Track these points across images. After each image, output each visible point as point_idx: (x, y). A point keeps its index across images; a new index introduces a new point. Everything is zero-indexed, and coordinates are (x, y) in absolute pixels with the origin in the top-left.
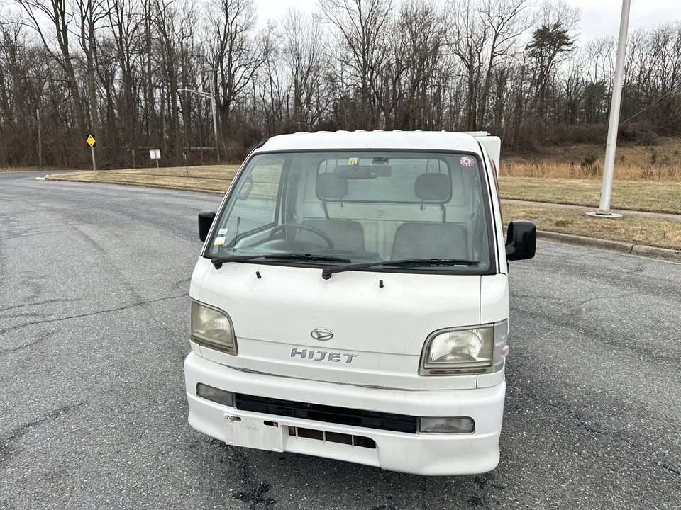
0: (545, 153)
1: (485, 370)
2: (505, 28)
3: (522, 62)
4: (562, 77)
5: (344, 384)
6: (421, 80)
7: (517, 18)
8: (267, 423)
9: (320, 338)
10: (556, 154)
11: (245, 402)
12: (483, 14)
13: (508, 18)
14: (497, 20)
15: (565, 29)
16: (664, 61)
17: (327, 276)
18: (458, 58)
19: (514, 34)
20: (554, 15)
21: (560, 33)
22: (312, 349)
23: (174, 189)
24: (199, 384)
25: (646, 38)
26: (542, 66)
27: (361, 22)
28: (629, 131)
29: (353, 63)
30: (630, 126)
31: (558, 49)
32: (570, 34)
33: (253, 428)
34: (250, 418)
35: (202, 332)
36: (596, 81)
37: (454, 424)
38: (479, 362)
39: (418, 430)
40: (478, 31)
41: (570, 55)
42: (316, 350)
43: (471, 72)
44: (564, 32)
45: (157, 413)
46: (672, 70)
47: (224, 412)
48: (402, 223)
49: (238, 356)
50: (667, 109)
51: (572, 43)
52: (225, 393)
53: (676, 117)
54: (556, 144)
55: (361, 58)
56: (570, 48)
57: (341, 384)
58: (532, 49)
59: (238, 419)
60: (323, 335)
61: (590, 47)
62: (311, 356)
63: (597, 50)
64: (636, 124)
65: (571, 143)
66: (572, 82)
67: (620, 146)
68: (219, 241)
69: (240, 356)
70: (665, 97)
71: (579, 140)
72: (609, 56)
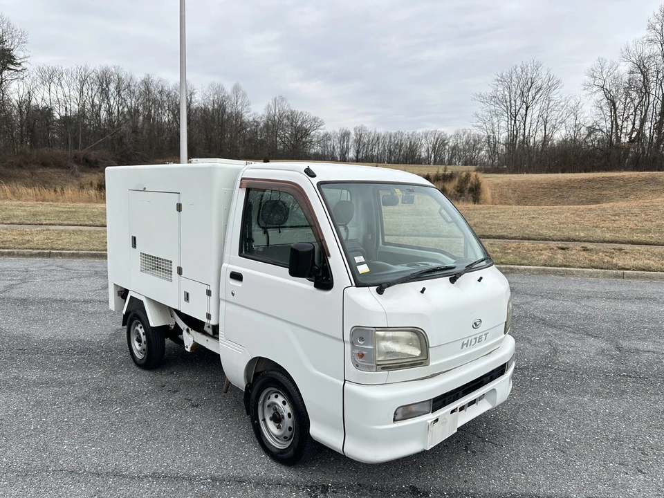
0: (11, 176)
4: (12, 97)
5: (479, 358)
8: (452, 412)
9: (477, 326)
10: (22, 178)
15: (11, 47)
21: (5, 50)
24: (398, 408)
25: (91, 76)
28: (92, 159)
30: (92, 153)
31: (5, 68)
32: (17, 54)
33: (445, 422)
34: (444, 414)
36: (42, 105)
39: (506, 371)
41: (22, 76)
44: (10, 50)
46: (117, 108)
50: (120, 140)
51: (20, 64)
53: (129, 149)
54: (20, 166)
56: (19, 69)
59: (437, 420)
60: (478, 323)
61: (40, 70)
62: (471, 344)
63: (50, 77)
64: (97, 153)
65: (36, 166)
66: (25, 104)
67: (86, 172)
68: (363, 269)
69: (432, 364)
70: (118, 131)
71: (45, 165)
72: (61, 85)
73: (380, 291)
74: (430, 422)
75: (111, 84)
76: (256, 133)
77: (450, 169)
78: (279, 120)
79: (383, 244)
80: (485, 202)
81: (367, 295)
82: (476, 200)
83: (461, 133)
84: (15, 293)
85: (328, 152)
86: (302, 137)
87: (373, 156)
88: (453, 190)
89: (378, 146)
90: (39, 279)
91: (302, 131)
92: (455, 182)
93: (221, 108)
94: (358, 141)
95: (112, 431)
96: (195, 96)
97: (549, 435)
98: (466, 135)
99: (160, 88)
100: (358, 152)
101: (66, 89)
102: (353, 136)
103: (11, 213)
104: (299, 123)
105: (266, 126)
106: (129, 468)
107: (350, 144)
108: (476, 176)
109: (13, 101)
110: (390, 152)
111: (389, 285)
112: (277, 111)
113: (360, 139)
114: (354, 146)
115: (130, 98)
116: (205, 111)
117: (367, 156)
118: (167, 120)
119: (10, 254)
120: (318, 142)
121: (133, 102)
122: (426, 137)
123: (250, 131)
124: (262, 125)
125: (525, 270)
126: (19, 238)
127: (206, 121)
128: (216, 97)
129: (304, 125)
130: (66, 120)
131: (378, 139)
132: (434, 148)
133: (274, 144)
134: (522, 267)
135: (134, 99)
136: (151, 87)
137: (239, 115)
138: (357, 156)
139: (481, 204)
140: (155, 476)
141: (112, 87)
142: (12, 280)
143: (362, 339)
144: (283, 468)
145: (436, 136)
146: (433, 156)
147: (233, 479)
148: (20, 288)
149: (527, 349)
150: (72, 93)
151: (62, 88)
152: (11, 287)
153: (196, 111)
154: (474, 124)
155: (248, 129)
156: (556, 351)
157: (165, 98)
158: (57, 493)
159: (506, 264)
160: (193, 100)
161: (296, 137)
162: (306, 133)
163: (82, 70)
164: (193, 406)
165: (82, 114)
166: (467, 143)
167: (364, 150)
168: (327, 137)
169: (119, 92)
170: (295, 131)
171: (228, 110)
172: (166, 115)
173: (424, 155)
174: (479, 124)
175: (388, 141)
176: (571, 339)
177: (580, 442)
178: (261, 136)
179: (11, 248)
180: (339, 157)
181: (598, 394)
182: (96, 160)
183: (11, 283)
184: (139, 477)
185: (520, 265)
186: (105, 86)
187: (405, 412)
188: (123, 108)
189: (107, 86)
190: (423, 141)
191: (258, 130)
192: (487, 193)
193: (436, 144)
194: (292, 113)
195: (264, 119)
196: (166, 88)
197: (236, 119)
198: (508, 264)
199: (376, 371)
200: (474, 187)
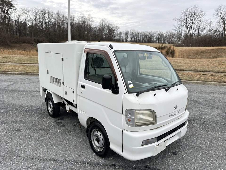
0: (13, 46)
8: (164, 141)
10: (17, 47)
11: (159, 138)
21: (9, 2)
24: (143, 141)
25: (39, 11)
26: (4, 13)
28: (40, 40)
30: (40, 38)
31: (10, 8)
32: (14, 3)
36: (23, 21)
39: (185, 124)
41: (16, 11)
44: (11, 2)
47: (154, 146)
51: (15, 7)
54: (16, 43)
56: (15, 8)
57: (175, 120)
60: (176, 107)
61: (22, 10)
62: (173, 115)
63: (25, 11)
64: (42, 38)
65: (22, 43)
66: (17, 21)
68: (131, 86)
69: (157, 123)
70: (48, 31)
71: (24, 42)
72: (29, 14)
73: (138, 95)
74: (156, 146)
75: (46, 14)
76: (96, 31)
77: (164, 45)
78: (104, 27)
79: (139, 74)
80: (176, 57)
81: (132, 97)
82: (173, 56)
83: (168, 32)
84: (10, 88)
85: (121, 38)
86: (112, 33)
87: (137, 40)
88: (165, 53)
89: (139, 36)
90: (19, 83)
91: (112, 31)
92: (166, 50)
93: (84, 22)
94: (132, 35)
95: (39, 141)
96: (75, 18)
97: (200, 148)
98: (170, 33)
99: (63, 15)
100: (131, 39)
101: (31, 16)
102: (130, 33)
103: (12, 59)
104: (111, 28)
105: (100, 29)
106: (44, 156)
107: (129, 35)
108: (173, 48)
109: (13, 20)
110: (143, 39)
111: (141, 93)
112: (103, 24)
113: (132, 34)
114: (130, 36)
115: (53, 19)
116: (78, 24)
117: (134, 40)
118: (65, 27)
119: (11, 74)
120: (118, 35)
122: (156, 33)
123: (94, 31)
124: (98, 29)
125: (190, 82)
126: (14, 68)
127: (78, 27)
128: (82, 19)
129: (113, 29)
130: (31, 27)
131: (139, 34)
132: (158, 37)
133: (102, 36)
134: (189, 81)
135: (54, 20)
136: (60, 15)
137: (90, 25)
138: (131, 40)
139: (174, 58)
140: (53, 160)
141: (46, 15)
142: (10, 83)
143: (130, 114)
144: (100, 158)
145: (159, 33)
146: (158, 40)
147: (81, 162)
148: (12, 86)
149: (191, 113)
150: (33, 17)
151: (29, 15)
152: (10, 85)
153: (75, 24)
154: (173, 29)
155: (93, 30)
156: (202, 114)
157: (65, 19)
158: (17, 165)
159: (183, 80)
160: (74, 20)
161: (110, 33)
162: (113, 31)
163: (36, 9)
164: (69, 132)
165: (36, 25)
166: (170, 36)
167: (133, 38)
168: (121, 33)
169: (49, 17)
170: (109, 31)
171: (86, 23)
172: (65, 25)
173: (155, 40)
174: (175, 29)
175: (142, 35)
176: (207, 109)
177: (212, 151)
178: (98, 33)
179: (11, 72)
180: (125, 40)
181: (218, 131)
182: (41, 41)
183: (10, 84)
184: (47, 160)
185: (189, 80)
186: (44, 15)
187: (147, 142)
188: (50, 22)
189: (45, 15)
190: (155, 35)
191: (97, 30)
192: (177, 54)
193: (159, 36)
194: (109, 24)
195: (99, 26)
196: (65, 16)
197: (89, 27)
198: (184, 80)
199: (135, 127)
200: (172, 52)
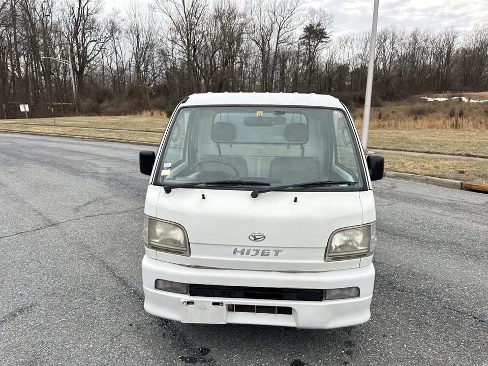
1: (365, 255)
2: (285, 24)
3: (297, 49)
4: (323, 60)
5: (271, 271)
6: (229, 57)
7: (293, 18)
8: (214, 304)
9: (255, 239)
11: (197, 290)
12: (271, 14)
13: (287, 17)
14: (280, 19)
15: (324, 27)
16: (384, 52)
17: (254, 195)
18: (254, 43)
19: (292, 29)
20: (317, 18)
21: (321, 30)
22: (249, 248)
23: (45, 135)
24: (156, 281)
26: (310, 52)
27: (185, 14)
29: (180, 43)
31: (320, 41)
32: (327, 31)
33: (204, 309)
34: (201, 301)
35: (158, 241)
36: (341, 62)
37: (346, 293)
38: (361, 250)
39: (324, 298)
40: (268, 25)
41: (328, 45)
42: (252, 249)
43: (263, 55)
44: (324, 29)
45: (100, 306)
46: (389, 58)
47: (179, 299)
48: (274, 158)
49: (191, 257)
50: (387, 83)
51: (328, 37)
52: (180, 285)
53: (392, 89)
55: (186, 40)
56: (327, 41)
57: (269, 271)
58: (303, 40)
59: (192, 303)
60: (257, 237)
61: (340, 40)
62: (248, 253)
63: (345, 41)
66: (329, 63)
67: (360, 107)
68: (165, 173)
70: (387, 76)
72: (352, 47)
73: (168, 190)
74: (182, 300)
75: (388, 40)
81: (156, 192)
99: (426, 37)
101: (355, 49)
109: (323, 62)
115: (401, 48)
116: (466, 50)
121: (403, 51)
127: (465, 59)
128: (479, 36)
130: (356, 71)
136: (418, 38)
141: (388, 42)
150: (358, 52)
151: (353, 49)
153: (456, 51)
163: (367, 34)
169: (392, 45)
187: (168, 286)
188: (394, 57)
189: (384, 42)
196: (431, 36)
199: (149, 248)
